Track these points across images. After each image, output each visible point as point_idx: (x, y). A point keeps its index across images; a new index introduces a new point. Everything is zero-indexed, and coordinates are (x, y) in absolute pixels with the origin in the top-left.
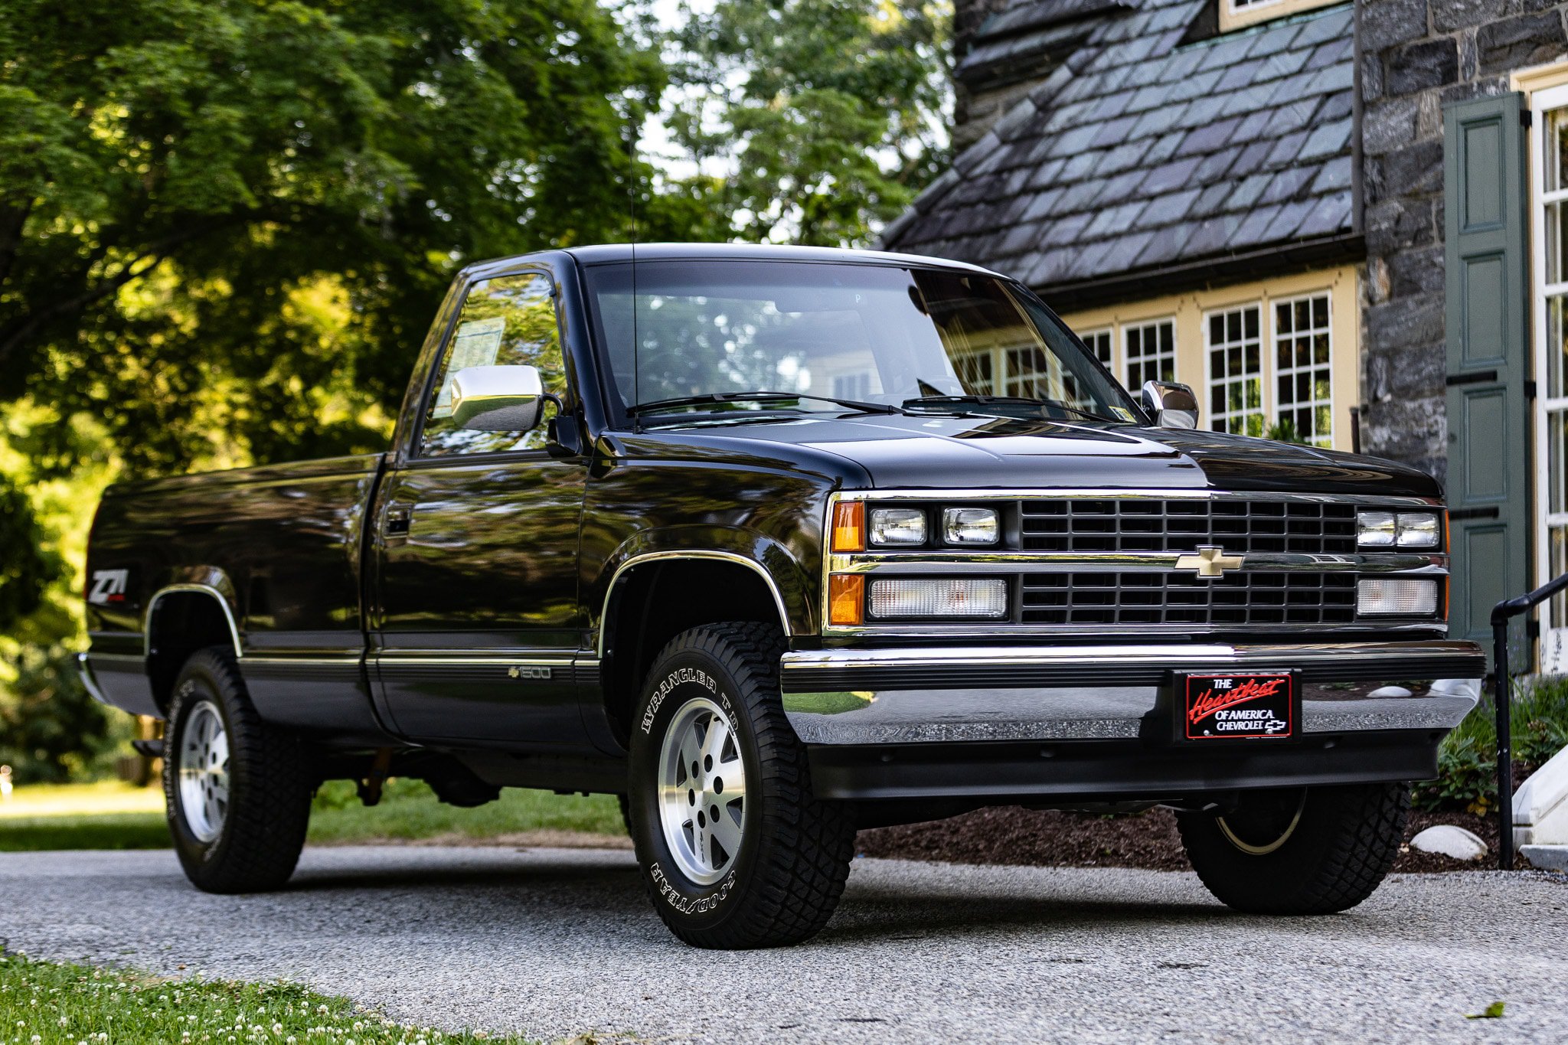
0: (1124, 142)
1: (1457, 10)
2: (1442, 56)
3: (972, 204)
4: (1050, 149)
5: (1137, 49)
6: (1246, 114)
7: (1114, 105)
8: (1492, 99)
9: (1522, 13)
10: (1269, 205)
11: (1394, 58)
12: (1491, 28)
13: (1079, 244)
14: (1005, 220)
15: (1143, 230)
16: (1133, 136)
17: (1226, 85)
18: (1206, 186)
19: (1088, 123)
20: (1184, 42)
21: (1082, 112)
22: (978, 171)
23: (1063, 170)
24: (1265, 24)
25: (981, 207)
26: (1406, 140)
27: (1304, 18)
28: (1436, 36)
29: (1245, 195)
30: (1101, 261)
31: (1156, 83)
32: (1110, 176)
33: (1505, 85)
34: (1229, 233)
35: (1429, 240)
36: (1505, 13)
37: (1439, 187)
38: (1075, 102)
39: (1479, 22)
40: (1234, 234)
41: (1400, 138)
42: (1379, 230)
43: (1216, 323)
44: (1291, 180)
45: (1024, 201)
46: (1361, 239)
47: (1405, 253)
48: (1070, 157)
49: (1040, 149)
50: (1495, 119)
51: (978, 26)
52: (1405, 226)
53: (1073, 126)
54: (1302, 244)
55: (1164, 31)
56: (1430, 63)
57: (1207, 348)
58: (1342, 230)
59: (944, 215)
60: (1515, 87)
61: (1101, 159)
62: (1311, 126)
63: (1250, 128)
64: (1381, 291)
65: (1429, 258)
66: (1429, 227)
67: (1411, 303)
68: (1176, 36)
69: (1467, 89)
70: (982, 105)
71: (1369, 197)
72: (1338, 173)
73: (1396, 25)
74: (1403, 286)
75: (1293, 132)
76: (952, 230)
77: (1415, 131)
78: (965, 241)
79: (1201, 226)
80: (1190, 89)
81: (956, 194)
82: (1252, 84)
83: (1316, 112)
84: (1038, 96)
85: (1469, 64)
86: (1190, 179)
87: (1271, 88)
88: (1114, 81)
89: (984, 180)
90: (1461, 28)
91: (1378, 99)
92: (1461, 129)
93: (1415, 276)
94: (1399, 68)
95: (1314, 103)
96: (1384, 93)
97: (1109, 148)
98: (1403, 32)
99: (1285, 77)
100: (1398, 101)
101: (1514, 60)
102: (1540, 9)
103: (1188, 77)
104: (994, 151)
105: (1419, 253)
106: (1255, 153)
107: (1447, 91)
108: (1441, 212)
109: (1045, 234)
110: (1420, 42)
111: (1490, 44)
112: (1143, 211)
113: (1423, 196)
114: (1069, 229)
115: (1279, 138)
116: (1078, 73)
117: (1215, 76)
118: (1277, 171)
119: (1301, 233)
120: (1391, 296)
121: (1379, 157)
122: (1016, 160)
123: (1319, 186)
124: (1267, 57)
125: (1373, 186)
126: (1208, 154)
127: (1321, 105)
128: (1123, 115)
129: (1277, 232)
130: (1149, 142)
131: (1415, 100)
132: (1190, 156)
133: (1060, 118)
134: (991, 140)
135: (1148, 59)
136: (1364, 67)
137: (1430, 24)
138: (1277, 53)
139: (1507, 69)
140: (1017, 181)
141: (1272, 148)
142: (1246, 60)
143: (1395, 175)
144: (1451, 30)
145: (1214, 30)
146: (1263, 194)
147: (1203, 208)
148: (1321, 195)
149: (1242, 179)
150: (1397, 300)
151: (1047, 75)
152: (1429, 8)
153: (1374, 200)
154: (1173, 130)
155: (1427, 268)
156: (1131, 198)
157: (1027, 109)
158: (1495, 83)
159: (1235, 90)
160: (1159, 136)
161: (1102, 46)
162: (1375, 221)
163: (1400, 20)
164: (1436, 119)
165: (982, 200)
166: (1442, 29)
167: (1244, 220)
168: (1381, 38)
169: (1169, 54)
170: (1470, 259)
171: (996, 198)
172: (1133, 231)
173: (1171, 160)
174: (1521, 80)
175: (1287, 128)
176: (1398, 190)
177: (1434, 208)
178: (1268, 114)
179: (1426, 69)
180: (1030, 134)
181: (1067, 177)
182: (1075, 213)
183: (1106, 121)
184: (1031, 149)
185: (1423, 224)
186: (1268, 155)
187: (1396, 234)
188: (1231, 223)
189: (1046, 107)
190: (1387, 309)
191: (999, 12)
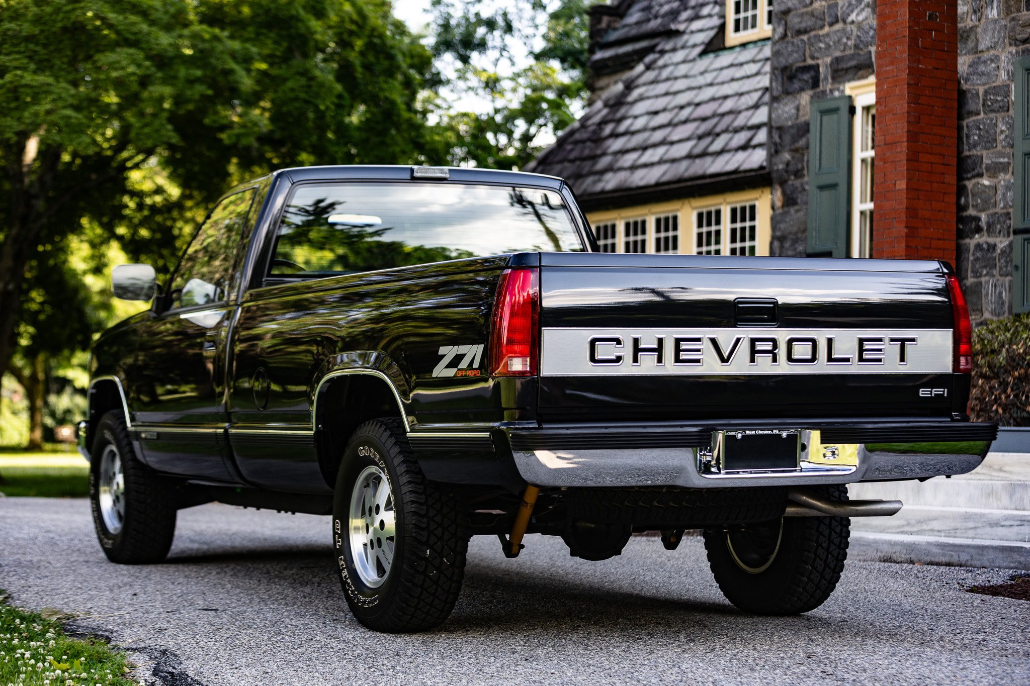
0: (664, 110)
1: (820, 48)
2: (812, 73)
3: (583, 142)
4: (627, 111)
5: (680, 56)
6: (726, 97)
7: (662, 88)
8: (836, 99)
9: (852, 52)
10: (729, 151)
11: (788, 73)
12: (837, 60)
13: (633, 168)
14: (599, 152)
15: (666, 162)
16: (670, 106)
17: (719, 80)
18: (700, 138)
19: (648, 98)
20: (703, 53)
21: (646, 91)
22: (590, 122)
23: (631, 124)
24: (744, 45)
25: (589, 144)
26: (793, 120)
27: (763, 43)
28: (810, 62)
29: (717, 145)
30: (642, 179)
31: (686, 76)
32: (654, 129)
33: (843, 91)
34: (706, 166)
35: (803, 176)
36: (844, 50)
37: (807, 147)
38: (645, 84)
39: (831, 55)
40: (709, 166)
41: (790, 118)
42: (778, 170)
43: (700, 216)
44: (740, 138)
45: (609, 142)
46: (769, 174)
47: (790, 182)
48: (636, 117)
49: (622, 111)
50: (835, 110)
51: (602, 37)
52: (791, 168)
53: (641, 98)
54: (742, 175)
55: (694, 46)
56: (806, 77)
57: (695, 230)
58: (762, 168)
59: (569, 147)
60: (848, 92)
61: (651, 119)
62: (756, 106)
63: (728, 105)
64: (778, 204)
65: (802, 186)
66: (803, 169)
67: (792, 210)
68: (699, 50)
69: (824, 92)
70: (602, 82)
71: (774, 150)
72: (762, 136)
73: (790, 55)
74: (789, 201)
75: (748, 109)
76: (572, 156)
77: (798, 114)
78: (578, 163)
79: (694, 162)
80: (701, 80)
81: (577, 136)
82: (733, 80)
83: (760, 98)
84: (627, 80)
85: (826, 78)
86: (693, 134)
87: (740, 82)
88: (665, 73)
89: (592, 128)
90: (823, 57)
91: (780, 96)
92: (819, 115)
93: (795, 196)
94: (791, 78)
95: (759, 93)
96: (783, 93)
97: (656, 113)
98: (793, 59)
99: (748, 77)
100: (790, 97)
101: (848, 77)
102: (862, 50)
103: (702, 73)
104: (599, 111)
105: (798, 183)
106: (727, 120)
107: (814, 94)
108: (808, 161)
109: (617, 161)
110: (802, 64)
111: (836, 67)
112: (667, 151)
113: (801, 151)
114: (629, 159)
115: (740, 112)
116: (648, 68)
117: (714, 74)
118: (736, 131)
119: (742, 168)
120: (783, 206)
121: (780, 128)
122: (610, 117)
123: (754, 142)
124: (741, 64)
125: (775, 144)
126: (704, 119)
127: (763, 94)
128: (667, 94)
129: (730, 167)
130: (676, 111)
131: (798, 96)
132: (695, 120)
133: (635, 94)
134: (599, 104)
135: (684, 62)
136: (774, 77)
137: (807, 54)
138: (747, 62)
139: (844, 82)
140: (608, 129)
141: (735, 118)
142: (732, 65)
143: (787, 138)
144: (818, 58)
145: (722, 46)
146: (727, 144)
147: (698, 150)
148: (755, 147)
149: (718, 135)
150: (786, 209)
151: (632, 68)
152: (807, 47)
153: (777, 152)
154: (689, 104)
155: (800, 192)
156: (663, 143)
157: (620, 87)
158: (838, 89)
159: (723, 83)
160: (682, 108)
161: (662, 52)
162: (776, 164)
163: (792, 51)
164: (808, 109)
165: (589, 139)
166: (813, 58)
167: (715, 159)
168: (783, 61)
169: (694, 60)
170: (821, 188)
171: (597, 139)
172: (661, 162)
173: (685, 122)
174: (852, 88)
175: (744, 107)
176: (788, 147)
177: (806, 158)
178: (736, 98)
179: (804, 80)
180: (617, 103)
181: (633, 128)
182: (634, 150)
183: (657, 97)
184: (618, 110)
185: (800, 166)
186: (733, 121)
187: (787, 171)
188: (709, 160)
189: (630, 86)
190: (781, 214)
191: (615, 29)
